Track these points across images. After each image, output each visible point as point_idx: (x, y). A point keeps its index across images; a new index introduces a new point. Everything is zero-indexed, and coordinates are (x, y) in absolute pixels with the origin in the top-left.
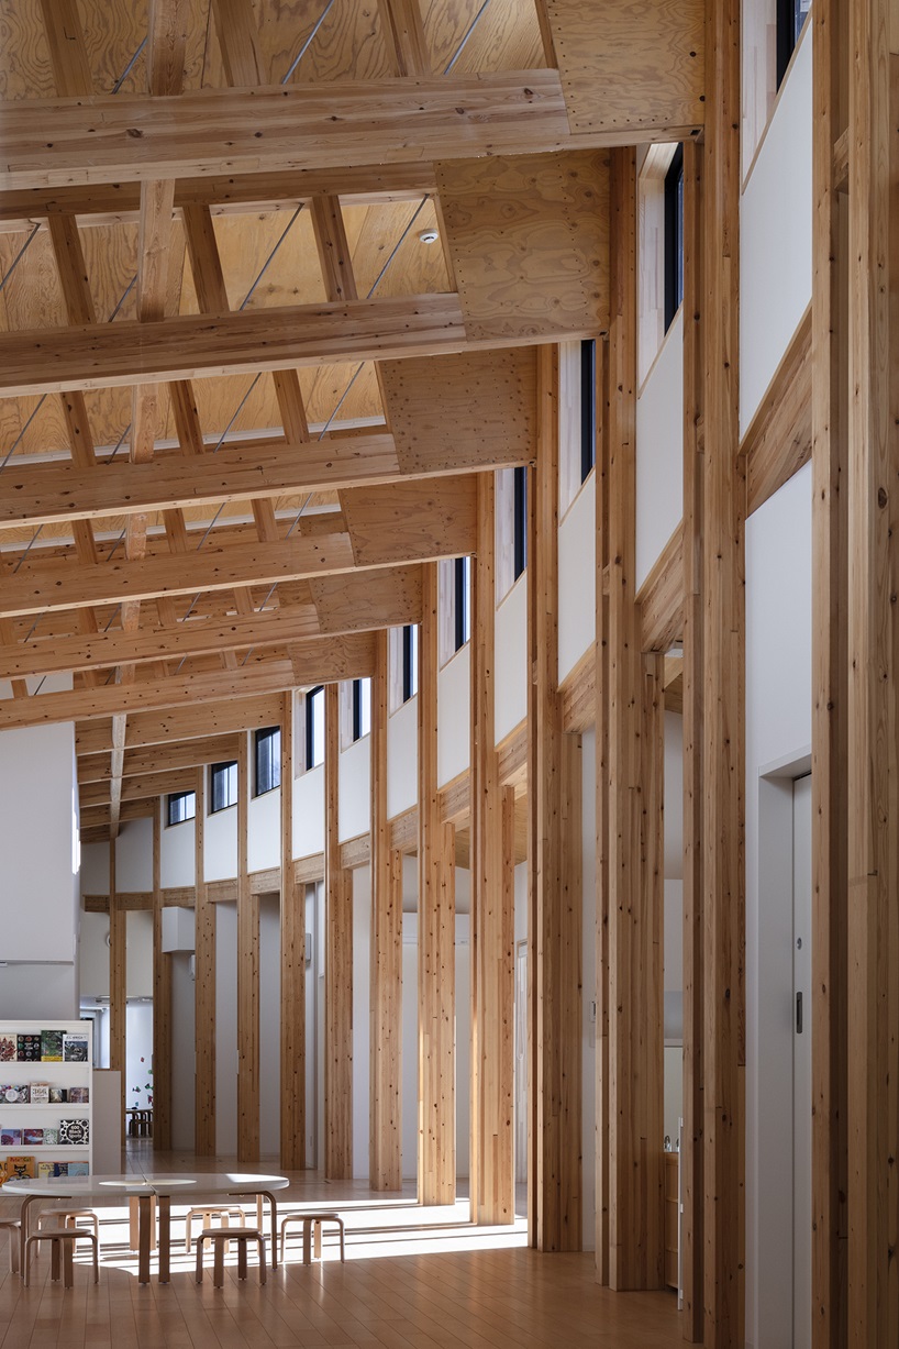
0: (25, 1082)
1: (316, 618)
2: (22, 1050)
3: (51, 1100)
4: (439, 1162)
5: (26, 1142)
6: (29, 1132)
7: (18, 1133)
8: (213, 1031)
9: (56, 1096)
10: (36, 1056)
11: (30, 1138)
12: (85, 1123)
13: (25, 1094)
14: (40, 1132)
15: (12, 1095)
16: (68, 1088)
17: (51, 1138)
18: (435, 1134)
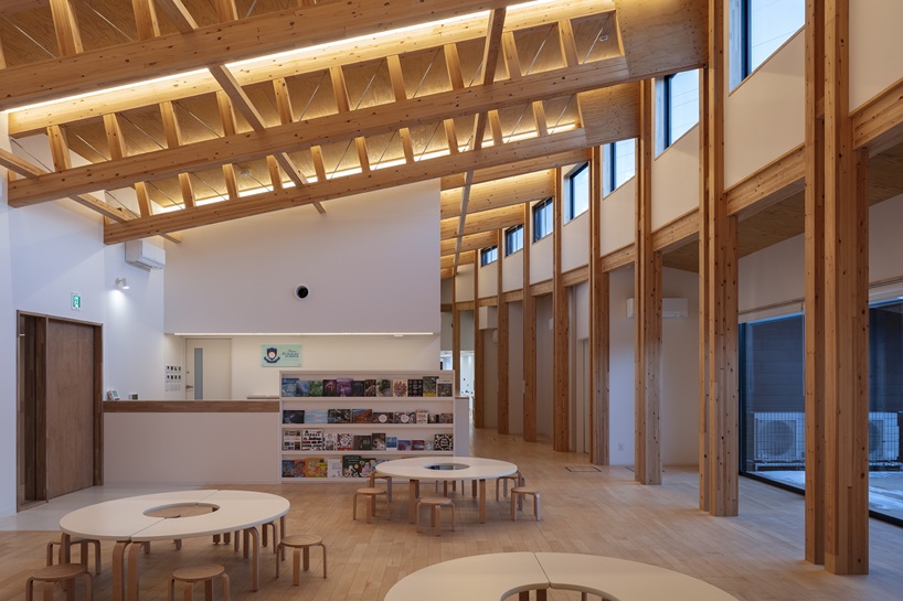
0: (413, 410)
1: (626, 66)
2: (411, 389)
3: (429, 422)
4: (725, 483)
5: (414, 449)
6: (415, 442)
7: (408, 442)
8: (507, 370)
9: (432, 419)
10: (420, 394)
11: (416, 446)
12: (451, 437)
13: (413, 417)
14: (423, 442)
15: (405, 418)
16: (439, 413)
17: (429, 446)
18: (722, 461)
